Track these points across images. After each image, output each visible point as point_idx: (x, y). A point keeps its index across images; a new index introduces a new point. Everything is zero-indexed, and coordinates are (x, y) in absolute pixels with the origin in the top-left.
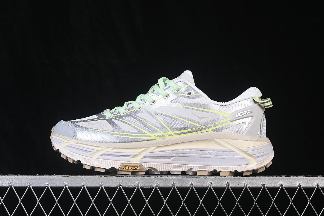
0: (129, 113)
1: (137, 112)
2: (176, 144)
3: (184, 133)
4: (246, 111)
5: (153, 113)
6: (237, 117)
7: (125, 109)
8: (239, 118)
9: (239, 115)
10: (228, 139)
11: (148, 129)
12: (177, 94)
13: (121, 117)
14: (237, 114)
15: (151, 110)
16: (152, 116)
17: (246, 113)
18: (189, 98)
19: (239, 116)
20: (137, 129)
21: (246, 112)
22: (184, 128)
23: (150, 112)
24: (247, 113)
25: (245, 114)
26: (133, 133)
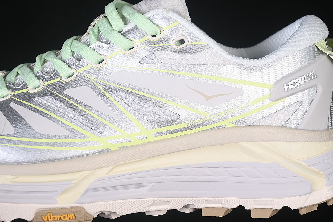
0: (48, 86)
1: (67, 85)
2: (155, 156)
3: (173, 132)
4: (304, 77)
5: (101, 89)
6: (286, 90)
7: (38, 78)
8: (290, 93)
9: (291, 87)
10: (269, 141)
11: (94, 128)
12: (154, 43)
13: (29, 97)
14: (285, 85)
15: (96, 80)
16: (100, 94)
17: (303, 81)
18: (180, 51)
19: (290, 89)
20: (68, 128)
21: (303, 79)
22: (173, 121)
23: (95, 86)
24: (306, 80)
25: (302, 83)
26: (60, 137)
